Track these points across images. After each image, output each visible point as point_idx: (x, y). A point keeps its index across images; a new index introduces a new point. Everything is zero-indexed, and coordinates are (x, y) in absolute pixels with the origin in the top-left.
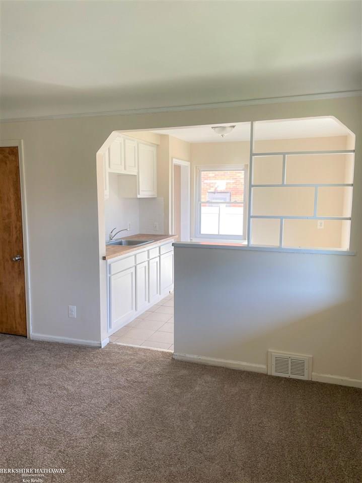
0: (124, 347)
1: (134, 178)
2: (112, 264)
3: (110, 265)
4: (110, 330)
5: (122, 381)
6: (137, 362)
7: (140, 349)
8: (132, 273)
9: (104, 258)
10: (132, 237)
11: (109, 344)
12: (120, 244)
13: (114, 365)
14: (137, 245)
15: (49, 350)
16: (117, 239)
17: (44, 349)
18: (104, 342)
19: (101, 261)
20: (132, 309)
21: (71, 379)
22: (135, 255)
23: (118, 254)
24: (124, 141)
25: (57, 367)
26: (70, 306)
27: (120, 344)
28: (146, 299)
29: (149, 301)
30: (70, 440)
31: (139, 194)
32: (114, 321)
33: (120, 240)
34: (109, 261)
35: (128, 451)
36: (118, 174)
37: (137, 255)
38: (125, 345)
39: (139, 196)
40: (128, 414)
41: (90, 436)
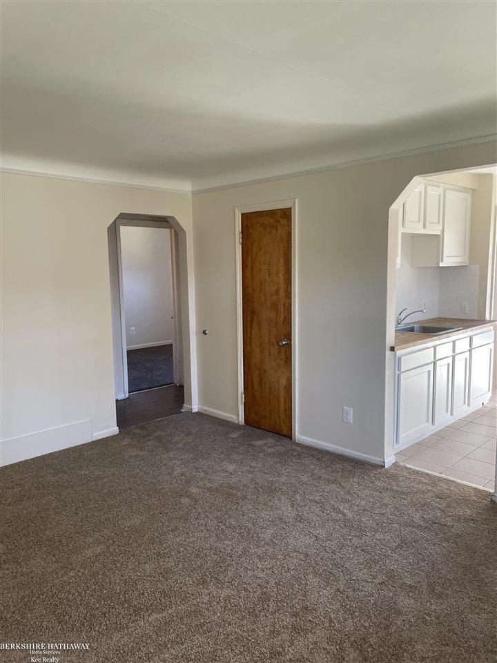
0: (418, 472)
1: (436, 240)
2: (402, 358)
3: (400, 359)
4: (396, 446)
5: (417, 518)
6: (437, 497)
7: (440, 479)
8: (429, 372)
9: (392, 349)
10: (428, 321)
11: (395, 465)
12: (412, 330)
13: (403, 493)
14: (437, 334)
15: (318, 459)
16: (407, 324)
17: (312, 456)
18: (389, 460)
19: (388, 353)
20: (428, 421)
21: (348, 501)
22: (435, 347)
23: (411, 344)
24: (426, 188)
25: (329, 482)
26: (345, 407)
27: (410, 466)
28: (447, 409)
29: (452, 414)
30: (350, 579)
31: (442, 261)
32: (402, 435)
33: (411, 326)
34: (399, 353)
35: (429, 615)
36: (414, 234)
37: (437, 347)
38: (417, 469)
39: (441, 265)
40: (428, 564)
41: (377, 581)
